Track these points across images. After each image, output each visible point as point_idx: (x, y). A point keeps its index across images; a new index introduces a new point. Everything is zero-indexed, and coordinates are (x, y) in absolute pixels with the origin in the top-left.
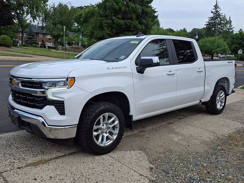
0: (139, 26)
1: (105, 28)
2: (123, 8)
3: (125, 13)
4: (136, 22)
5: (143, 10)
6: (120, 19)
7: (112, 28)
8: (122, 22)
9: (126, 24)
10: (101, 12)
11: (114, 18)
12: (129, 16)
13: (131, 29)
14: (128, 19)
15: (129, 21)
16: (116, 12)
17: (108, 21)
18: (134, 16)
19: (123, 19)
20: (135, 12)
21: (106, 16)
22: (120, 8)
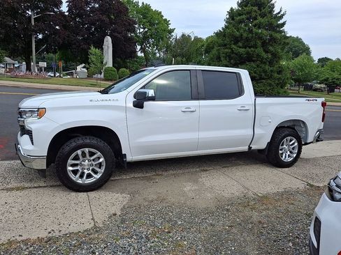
0: (264, 55)
1: (222, 59)
2: (245, 35)
3: (247, 40)
4: (260, 50)
5: (271, 36)
6: (240, 47)
7: (230, 58)
8: (242, 50)
9: (248, 53)
10: (220, 41)
11: (233, 46)
12: (252, 43)
13: (254, 59)
14: (250, 48)
15: (252, 49)
16: (236, 40)
17: (226, 50)
18: (259, 43)
19: (245, 47)
20: (260, 38)
21: (225, 45)
22: (242, 35)
